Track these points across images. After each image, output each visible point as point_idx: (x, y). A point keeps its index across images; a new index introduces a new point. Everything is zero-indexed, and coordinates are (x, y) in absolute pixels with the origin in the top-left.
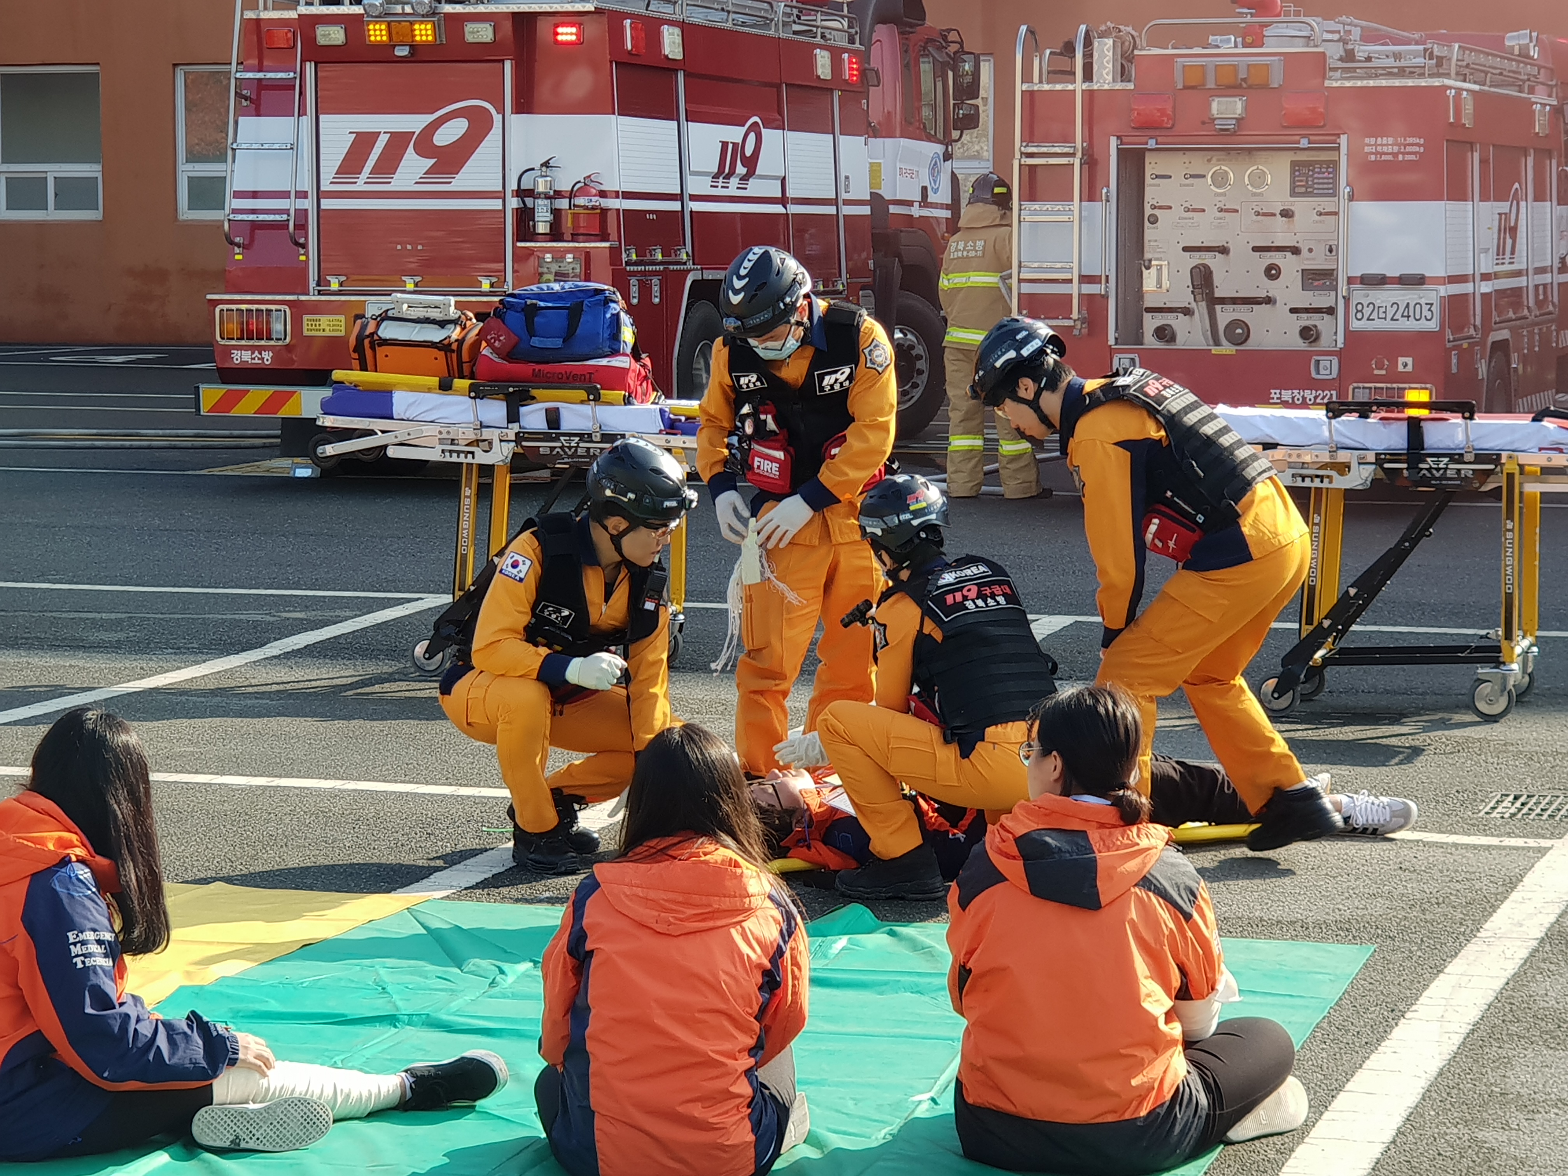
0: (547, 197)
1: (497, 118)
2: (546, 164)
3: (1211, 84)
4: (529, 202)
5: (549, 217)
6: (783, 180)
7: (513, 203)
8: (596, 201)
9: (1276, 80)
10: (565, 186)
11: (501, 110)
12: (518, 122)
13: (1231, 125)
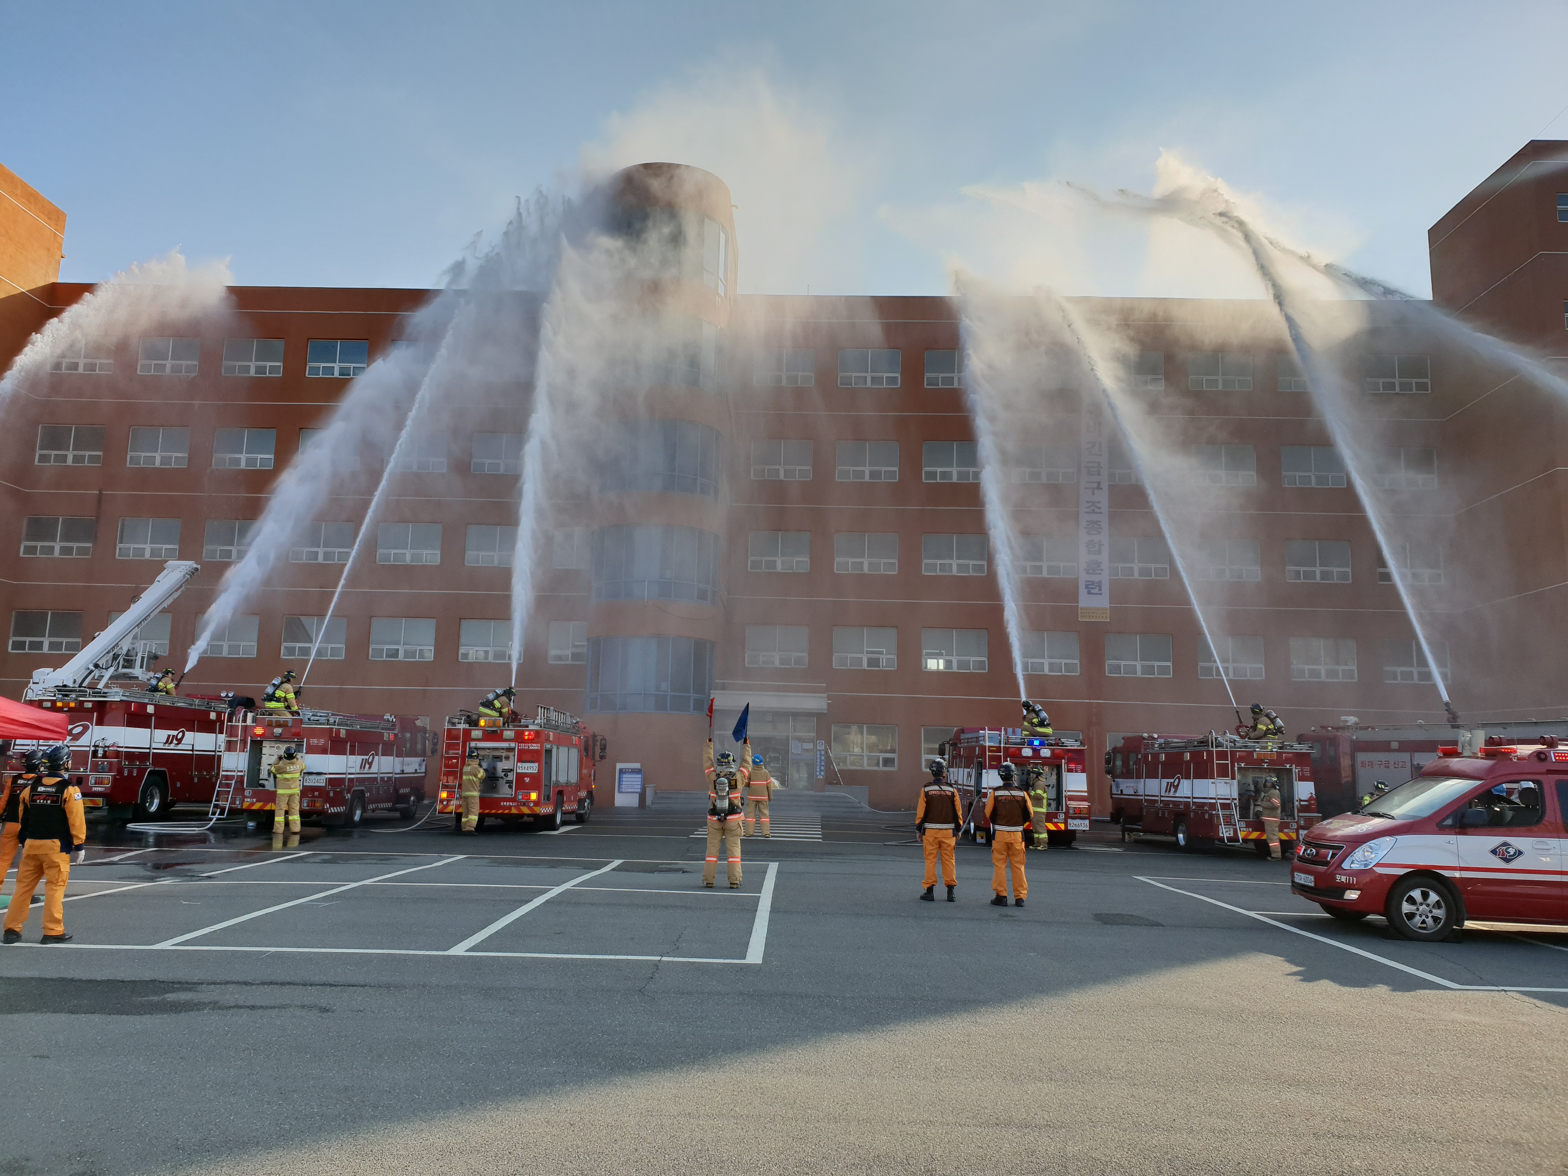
0: (102, 747)
1: (91, 727)
2: (103, 739)
3: (274, 725)
4: (97, 748)
5: (102, 752)
6: (193, 745)
7: (93, 749)
8: (115, 748)
9: (290, 725)
10: (107, 745)
11: (92, 725)
12: (97, 729)
13: (278, 735)
